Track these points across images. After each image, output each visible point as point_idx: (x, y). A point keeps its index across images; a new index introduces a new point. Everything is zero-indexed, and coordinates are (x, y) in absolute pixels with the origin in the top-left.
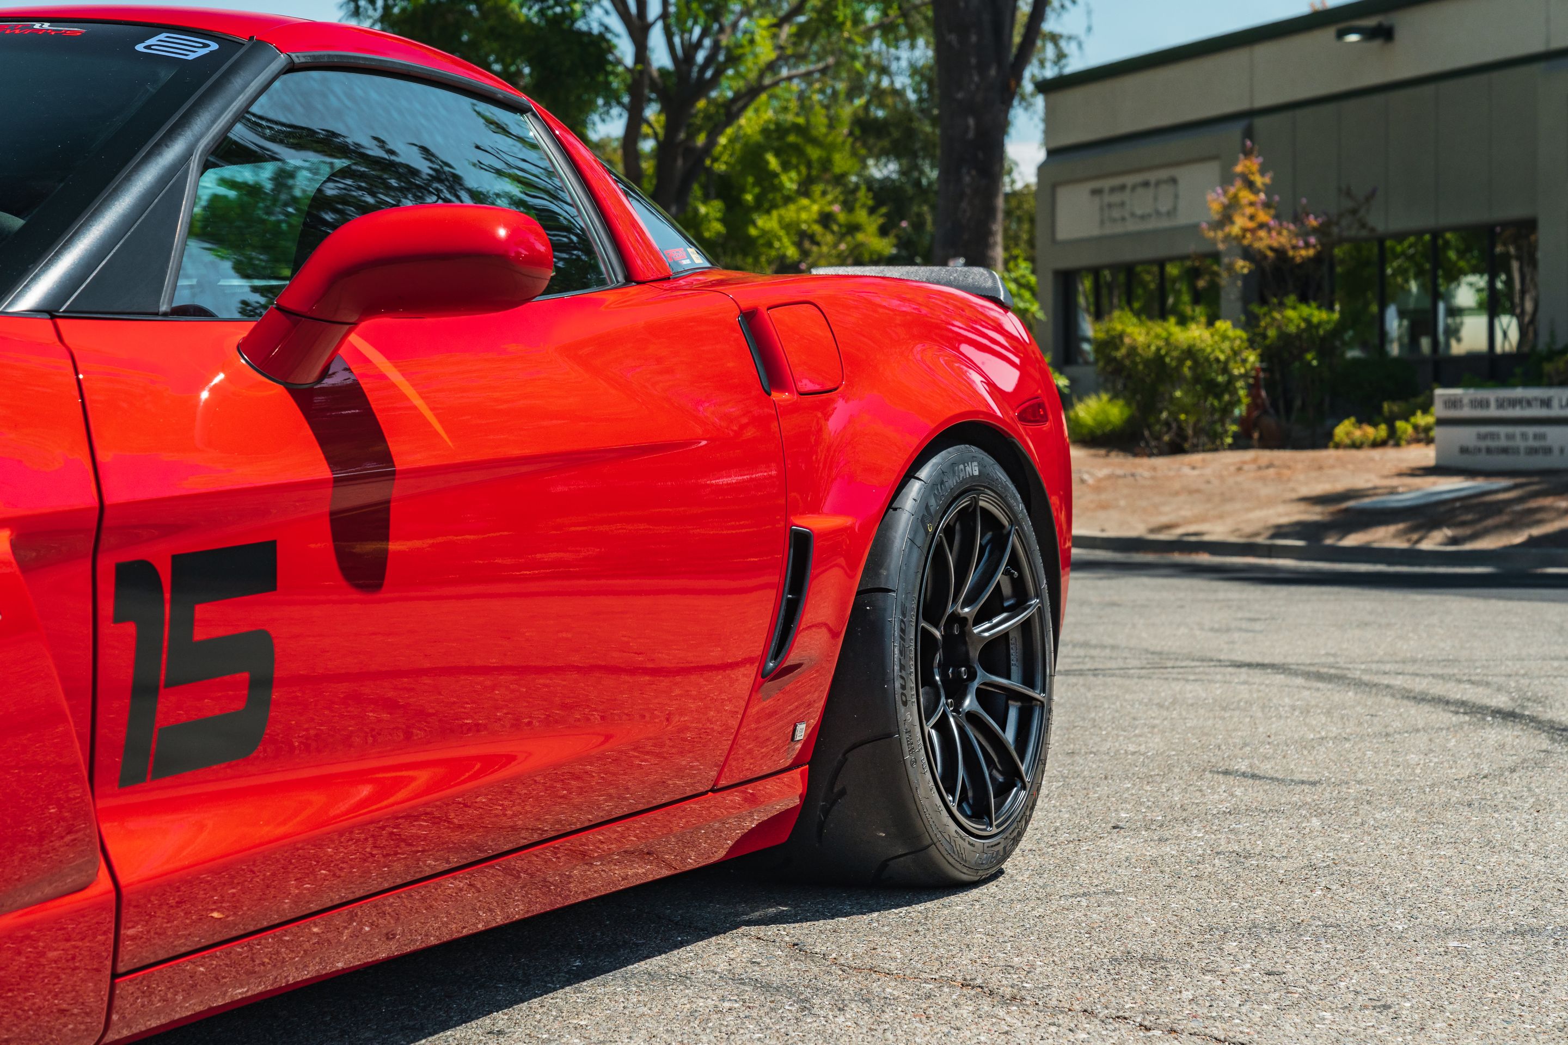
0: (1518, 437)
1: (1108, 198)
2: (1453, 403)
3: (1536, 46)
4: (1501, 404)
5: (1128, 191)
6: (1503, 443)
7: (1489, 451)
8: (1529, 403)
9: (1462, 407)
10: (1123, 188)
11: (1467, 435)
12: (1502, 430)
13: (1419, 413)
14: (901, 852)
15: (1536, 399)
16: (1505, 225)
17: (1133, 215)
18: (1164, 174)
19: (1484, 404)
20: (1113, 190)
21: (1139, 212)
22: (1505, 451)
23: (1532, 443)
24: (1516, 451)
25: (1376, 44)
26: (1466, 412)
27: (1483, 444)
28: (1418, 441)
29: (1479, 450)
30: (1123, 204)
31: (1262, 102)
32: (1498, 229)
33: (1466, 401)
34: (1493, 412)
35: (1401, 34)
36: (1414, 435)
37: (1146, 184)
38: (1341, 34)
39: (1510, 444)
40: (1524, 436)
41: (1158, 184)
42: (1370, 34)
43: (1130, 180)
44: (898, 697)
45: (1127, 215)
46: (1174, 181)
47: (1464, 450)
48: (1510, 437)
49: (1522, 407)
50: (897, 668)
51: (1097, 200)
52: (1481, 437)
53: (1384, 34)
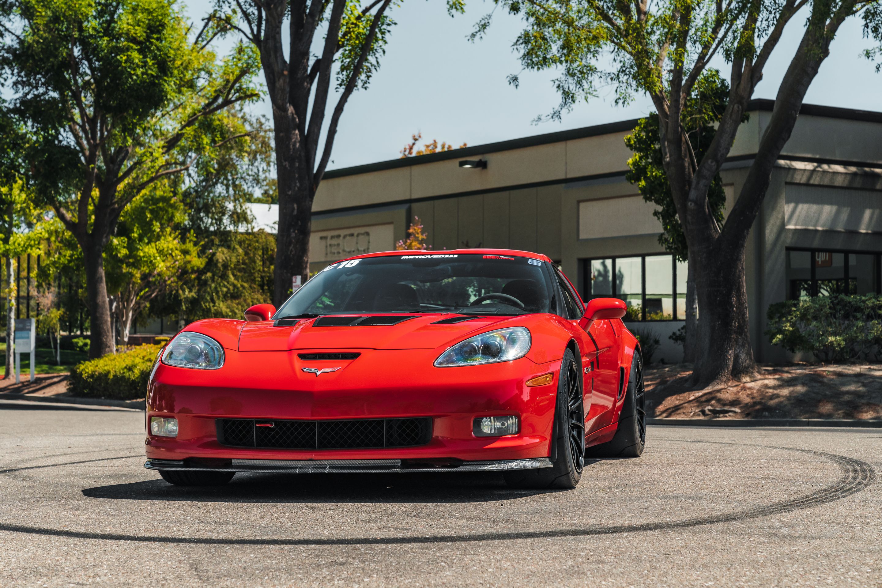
1: (329, 242)
3: (561, 176)
5: (341, 238)
10: (339, 236)
17: (344, 251)
18: (362, 230)
20: (332, 237)
21: (348, 250)
25: (478, 170)
30: (338, 245)
31: (415, 196)
35: (490, 165)
37: (352, 235)
38: (462, 164)
41: (358, 235)
42: (476, 165)
43: (343, 232)
45: (341, 251)
46: (368, 234)
51: (323, 242)
53: (483, 165)
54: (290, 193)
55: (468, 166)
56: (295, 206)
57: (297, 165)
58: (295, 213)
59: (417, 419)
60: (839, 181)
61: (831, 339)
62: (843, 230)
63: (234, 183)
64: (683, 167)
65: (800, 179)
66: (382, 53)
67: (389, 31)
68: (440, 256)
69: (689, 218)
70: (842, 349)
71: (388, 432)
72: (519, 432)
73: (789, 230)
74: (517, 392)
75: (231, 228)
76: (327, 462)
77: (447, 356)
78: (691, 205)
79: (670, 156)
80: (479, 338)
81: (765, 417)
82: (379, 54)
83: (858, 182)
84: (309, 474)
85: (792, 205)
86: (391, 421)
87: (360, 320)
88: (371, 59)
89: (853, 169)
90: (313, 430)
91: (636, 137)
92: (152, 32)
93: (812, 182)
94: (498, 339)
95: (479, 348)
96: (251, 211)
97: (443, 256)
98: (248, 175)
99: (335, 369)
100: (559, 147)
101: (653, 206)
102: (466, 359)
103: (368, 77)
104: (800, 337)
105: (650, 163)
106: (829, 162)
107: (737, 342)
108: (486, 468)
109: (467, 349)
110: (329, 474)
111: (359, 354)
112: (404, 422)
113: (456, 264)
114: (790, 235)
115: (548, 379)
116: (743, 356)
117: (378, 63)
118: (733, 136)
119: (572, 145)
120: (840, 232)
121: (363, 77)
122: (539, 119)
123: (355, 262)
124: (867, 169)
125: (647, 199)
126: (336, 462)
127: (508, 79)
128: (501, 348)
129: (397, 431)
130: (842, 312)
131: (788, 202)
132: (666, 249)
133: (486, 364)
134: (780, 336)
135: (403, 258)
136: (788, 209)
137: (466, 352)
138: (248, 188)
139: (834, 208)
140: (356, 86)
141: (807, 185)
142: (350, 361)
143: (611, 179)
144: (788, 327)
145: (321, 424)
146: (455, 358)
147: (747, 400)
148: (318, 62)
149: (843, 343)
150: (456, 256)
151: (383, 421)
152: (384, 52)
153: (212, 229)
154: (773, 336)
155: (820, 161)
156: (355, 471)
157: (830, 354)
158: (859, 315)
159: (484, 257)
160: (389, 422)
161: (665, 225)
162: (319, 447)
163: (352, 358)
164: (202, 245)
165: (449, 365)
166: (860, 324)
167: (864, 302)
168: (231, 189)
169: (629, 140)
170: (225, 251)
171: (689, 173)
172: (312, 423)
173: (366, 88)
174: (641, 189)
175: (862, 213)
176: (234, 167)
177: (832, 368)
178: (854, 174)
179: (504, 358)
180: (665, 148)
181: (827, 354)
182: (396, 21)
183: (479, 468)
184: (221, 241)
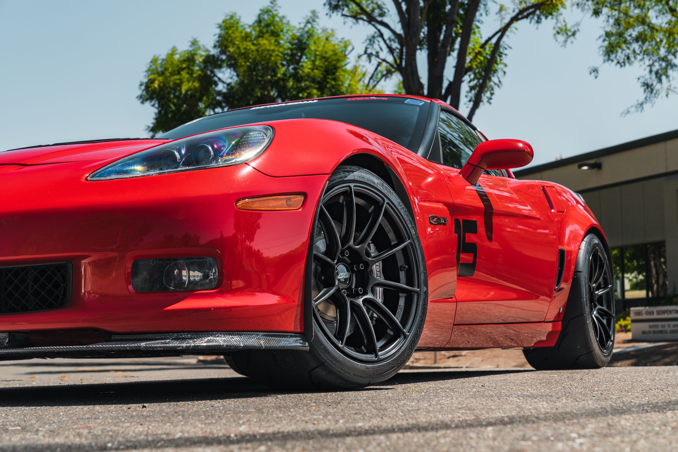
0: (667, 326)
2: (638, 313)
3: (662, 170)
4: (659, 313)
6: (660, 329)
7: (654, 332)
8: (671, 312)
9: (642, 315)
11: (645, 326)
12: (660, 324)
13: (622, 320)
14: (584, 353)
15: (673, 310)
16: (652, 244)
19: (651, 313)
22: (661, 332)
23: (672, 328)
24: (666, 332)
25: (594, 171)
26: (644, 317)
27: (652, 330)
28: (622, 331)
29: (650, 332)
32: (648, 246)
33: (644, 312)
34: (655, 316)
35: (604, 166)
36: (620, 329)
38: (580, 166)
39: (664, 329)
40: (669, 326)
42: (592, 166)
44: (585, 303)
47: (644, 332)
48: (663, 326)
49: (668, 314)
50: (584, 294)
52: (651, 327)
53: (598, 166)
55: (585, 168)
66: (502, 73)
67: (506, 55)
82: (500, 74)
88: (495, 79)
92: (328, 74)
100: (660, 147)
103: (492, 94)
115: (290, 202)
117: (500, 82)
119: (671, 144)
121: (488, 94)
122: (628, 112)
127: (590, 69)
140: (482, 101)
148: (451, 84)
152: (505, 73)
173: (490, 103)
182: (511, 46)
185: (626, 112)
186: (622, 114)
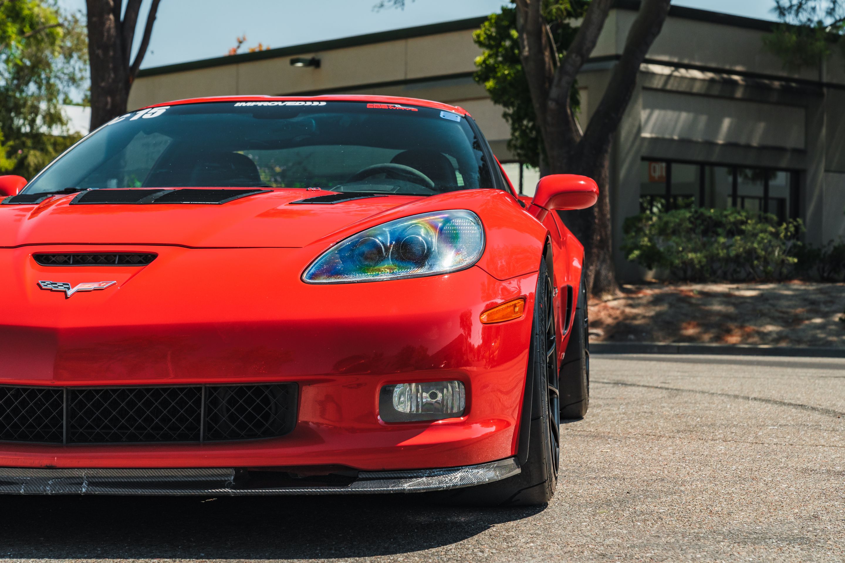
3: (400, 77)
25: (311, 69)
35: (324, 65)
38: (293, 62)
42: (308, 63)
53: (315, 63)
54: (103, 84)
55: (300, 65)
56: (109, 99)
57: (111, 53)
58: (109, 107)
59: (267, 387)
60: (697, 88)
61: (691, 255)
62: (700, 140)
63: (48, 82)
64: (543, 62)
65: (657, 84)
68: (297, 104)
69: (549, 119)
70: (702, 267)
71: (208, 411)
72: (467, 411)
73: (645, 139)
74: (461, 331)
75: (44, 129)
76: (83, 473)
77: (327, 262)
78: (552, 105)
79: (530, 49)
80: (387, 229)
81: (631, 340)
83: (716, 90)
84: (47, 496)
85: (647, 111)
86: (215, 389)
87: (161, 194)
89: (710, 75)
90: (57, 405)
91: (486, 33)
93: (669, 87)
94: (423, 232)
95: (387, 249)
96: (65, 112)
97: (303, 103)
98: (63, 73)
99: (104, 285)
100: (399, 45)
101: (500, 109)
102: (363, 270)
104: (659, 253)
105: (501, 62)
106: (688, 67)
107: (598, 257)
108: (407, 486)
109: (365, 249)
110: (88, 497)
111: (154, 256)
112: (241, 391)
113: (325, 115)
114: (646, 144)
115: (517, 309)
116: (603, 272)
118: (600, 28)
119: (414, 43)
120: (697, 143)
122: (382, 6)
123: (159, 111)
124: (725, 76)
125: (496, 101)
126: (102, 473)
128: (429, 249)
129: (228, 410)
130: (702, 227)
131: (645, 108)
132: (514, 155)
133: (404, 278)
134: (637, 253)
135: (238, 104)
136: (644, 114)
137: (362, 254)
138: (64, 87)
139: (691, 116)
141: (663, 90)
142: (134, 269)
143: (455, 81)
144: (645, 241)
145: (74, 393)
146: (340, 267)
147: (609, 321)
149: (704, 260)
150: (323, 104)
151: (199, 389)
153: (23, 130)
154: (630, 251)
155: (677, 66)
156: (140, 492)
157: (689, 273)
158: (720, 230)
159: (369, 106)
160: (212, 390)
161: (514, 130)
162: (70, 440)
163: (140, 262)
164: (11, 147)
165: (333, 280)
166: (722, 240)
167: (726, 216)
168: (43, 88)
169: (478, 36)
170: (38, 153)
171: (550, 69)
172: (56, 392)
174: (490, 91)
175: (720, 123)
176: (48, 65)
177: (698, 287)
178: (712, 81)
179: (437, 269)
180: (523, 41)
181: (685, 272)
183: (392, 487)
184: (33, 143)
185: (379, 5)
186: (375, 7)
